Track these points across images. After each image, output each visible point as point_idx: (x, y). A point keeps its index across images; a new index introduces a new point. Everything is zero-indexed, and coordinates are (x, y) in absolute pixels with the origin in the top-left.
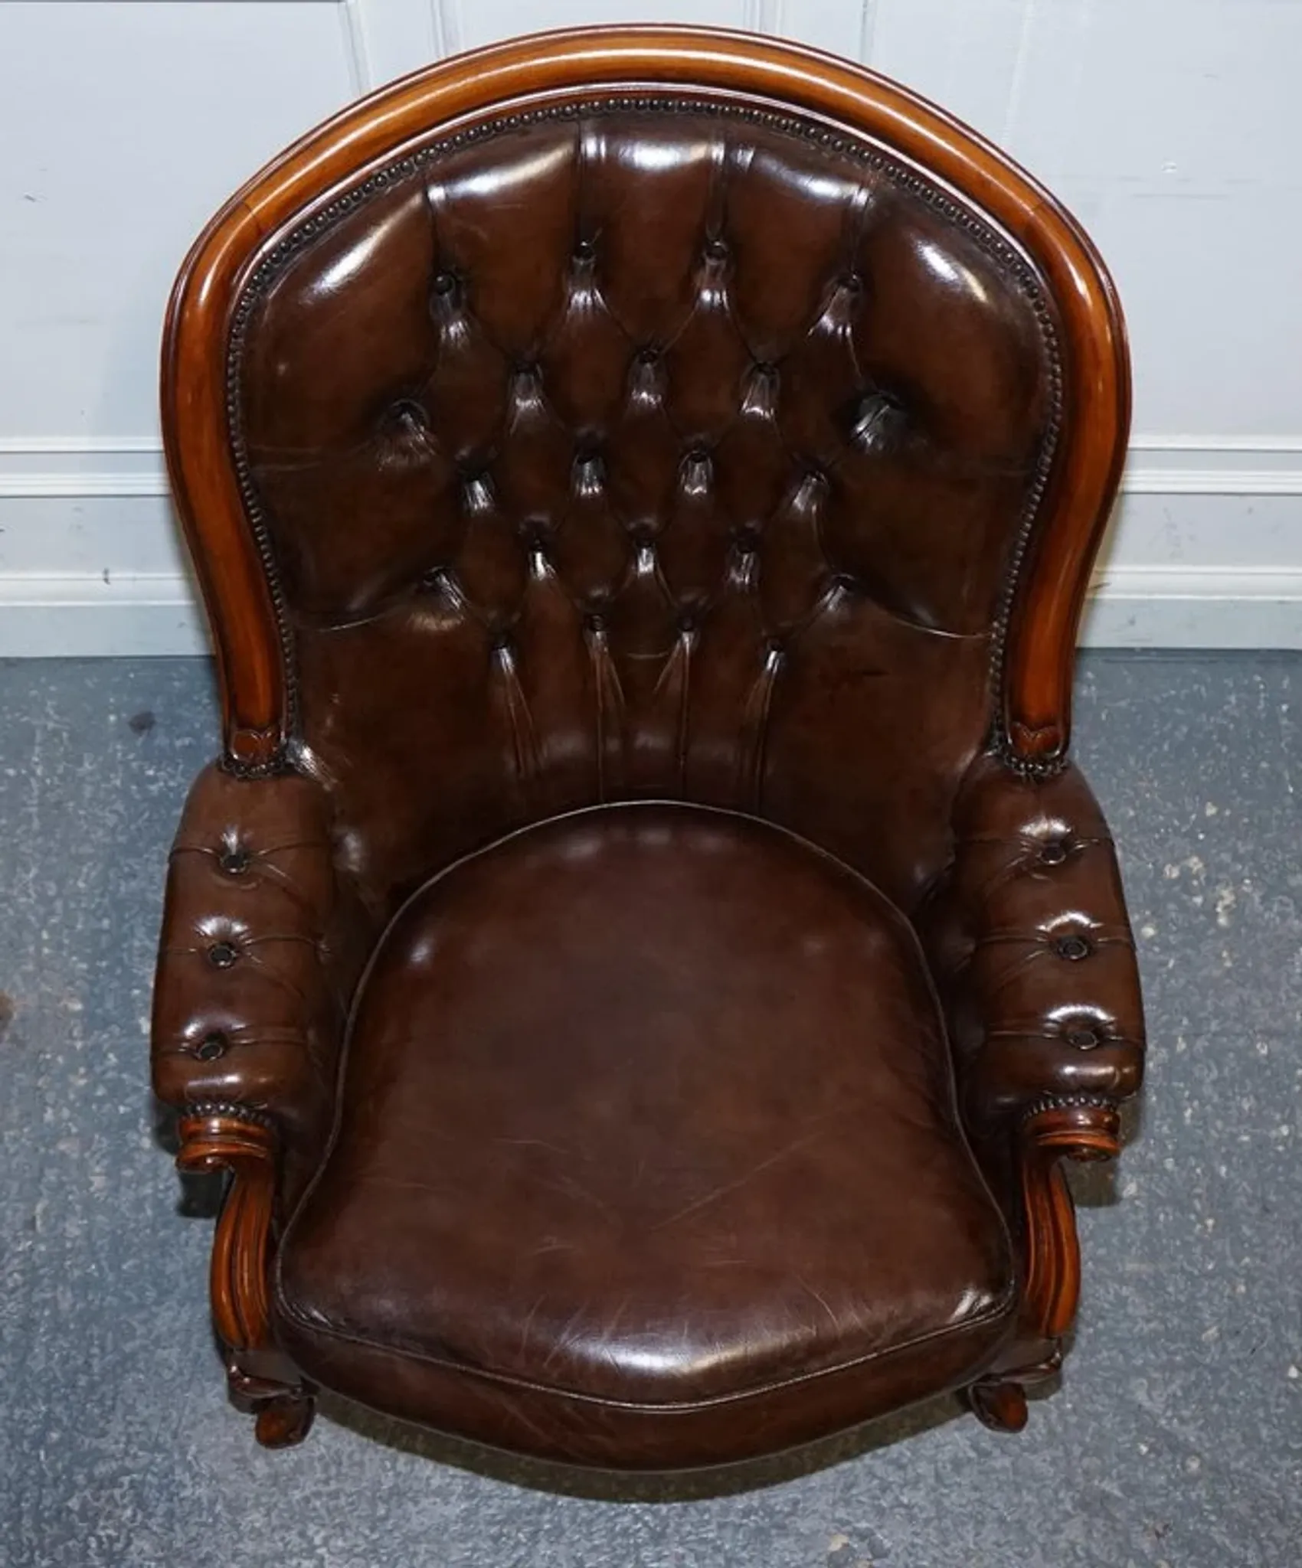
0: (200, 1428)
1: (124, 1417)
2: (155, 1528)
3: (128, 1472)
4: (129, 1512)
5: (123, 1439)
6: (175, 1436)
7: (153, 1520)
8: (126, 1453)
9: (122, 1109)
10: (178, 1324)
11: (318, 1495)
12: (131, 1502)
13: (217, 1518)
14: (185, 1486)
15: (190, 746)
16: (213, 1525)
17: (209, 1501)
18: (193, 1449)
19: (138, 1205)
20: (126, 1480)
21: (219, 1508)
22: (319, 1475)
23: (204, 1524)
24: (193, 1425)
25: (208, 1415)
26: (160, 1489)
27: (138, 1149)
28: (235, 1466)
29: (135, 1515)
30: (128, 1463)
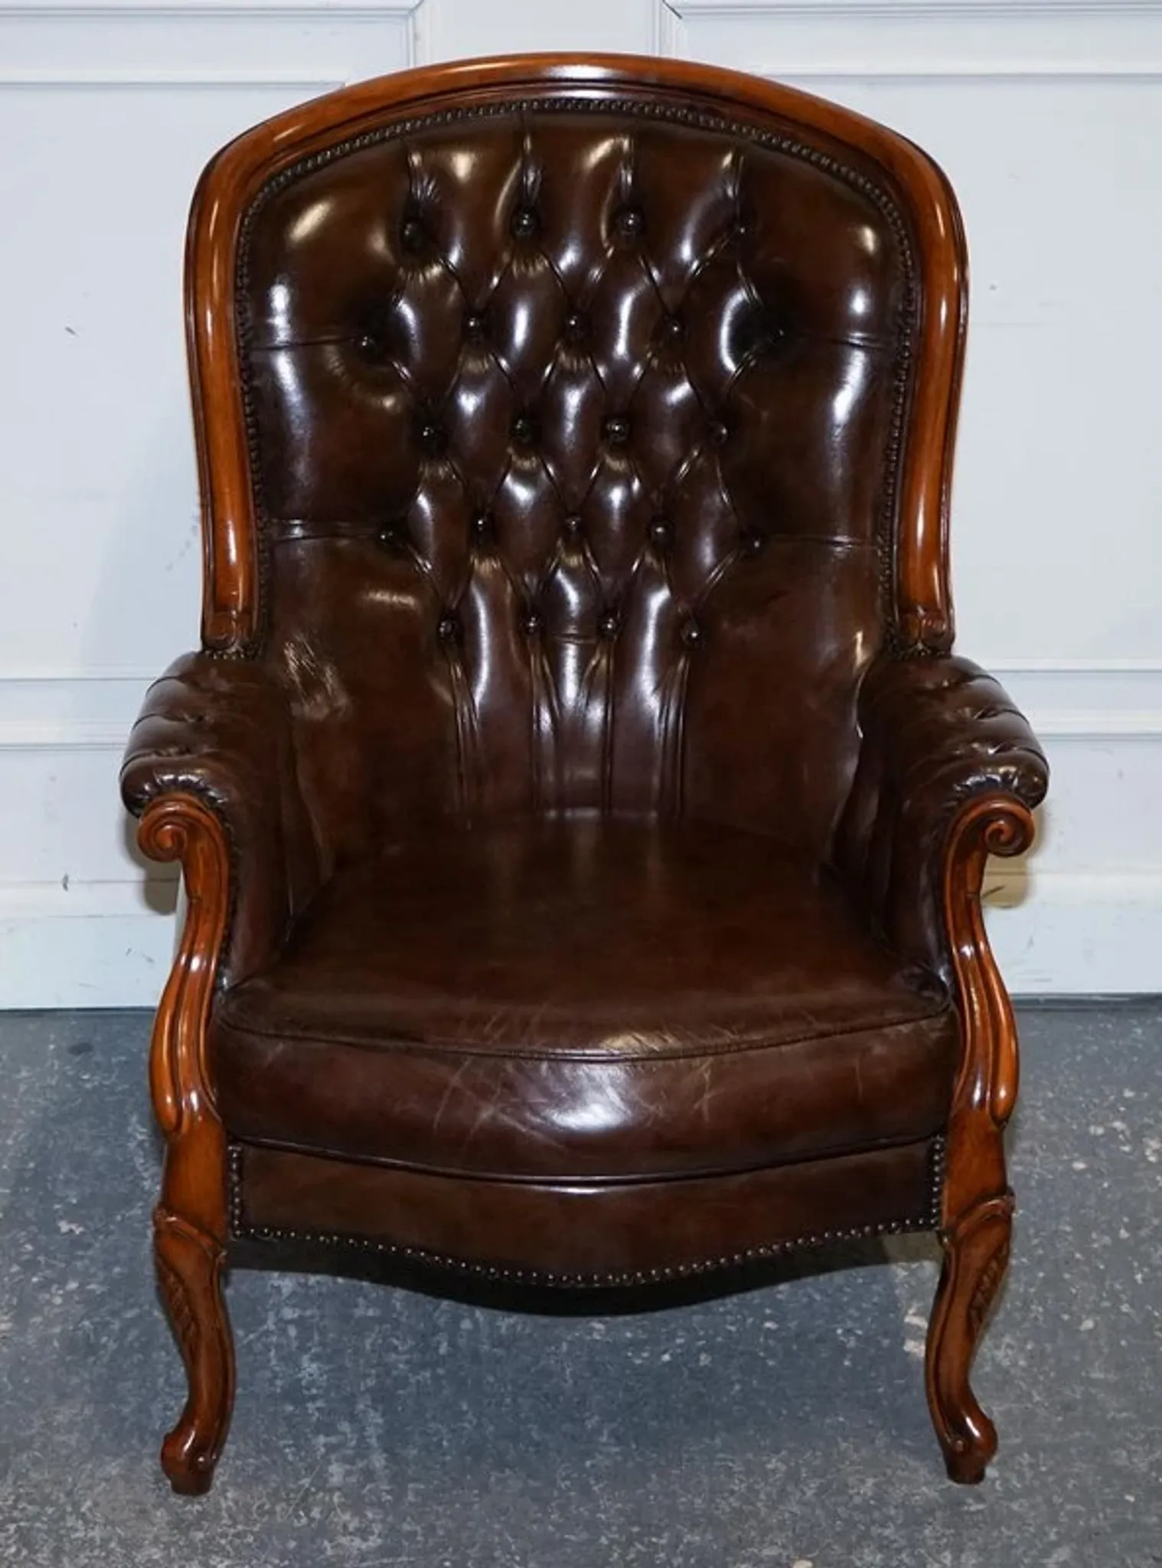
0: (100, 1489)
1: (15, 1483)
2: (40, 1561)
3: (14, 1521)
4: (13, 1550)
5: (13, 1497)
6: (69, 1494)
7: (39, 1555)
8: (14, 1507)
9: (35, 1280)
10: (79, 1418)
11: (224, 1535)
12: (15, 1542)
13: (110, 1552)
14: (76, 1530)
15: (126, 1063)
16: (106, 1558)
17: (102, 1540)
18: (89, 1503)
19: (45, 1340)
20: (12, 1527)
21: (113, 1545)
22: (226, 1521)
23: (97, 1558)
24: (90, 1487)
25: (107, 1480)
26: (48, 1532)
27: (49, 1303)
28: (133, 1515)
29: (19, 1551)
30: (16, 1514)
